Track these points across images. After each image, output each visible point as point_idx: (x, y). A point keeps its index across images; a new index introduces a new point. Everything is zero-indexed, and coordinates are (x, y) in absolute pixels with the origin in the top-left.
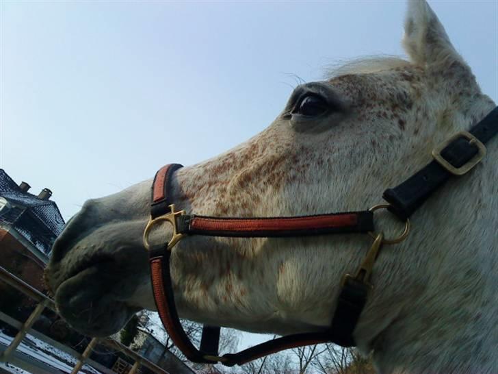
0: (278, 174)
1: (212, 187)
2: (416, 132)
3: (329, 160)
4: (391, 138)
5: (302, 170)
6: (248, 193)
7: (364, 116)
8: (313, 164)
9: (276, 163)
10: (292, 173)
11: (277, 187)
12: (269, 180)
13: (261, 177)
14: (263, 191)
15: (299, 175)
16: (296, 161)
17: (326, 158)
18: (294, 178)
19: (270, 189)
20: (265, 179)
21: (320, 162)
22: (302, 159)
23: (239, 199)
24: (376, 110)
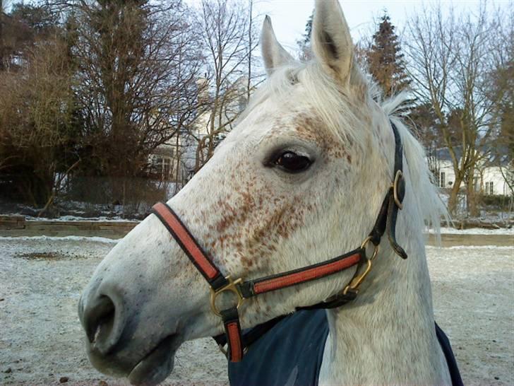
0: (283, 224)
1: (225, 242)
2: (358, 163)
3: (315, 204)
4: (345, 172)
5: (299, 217)
6: (263, 244)
7: (328, 159)
8: (305, 211)
9: (280, 217)
10: (293, 221)
11: (286, 236)
12: (278, 232)
13: (271, 230)
14: (276, 241)
15: (299, 222)
16: (293, 211)
17: (312, 203)
18: (296, 225)
19: (281, 239)
20: (275, 232)
21: (310, 208)
22: (296, 207)
23: (256, 250)
24: (333, 151)
